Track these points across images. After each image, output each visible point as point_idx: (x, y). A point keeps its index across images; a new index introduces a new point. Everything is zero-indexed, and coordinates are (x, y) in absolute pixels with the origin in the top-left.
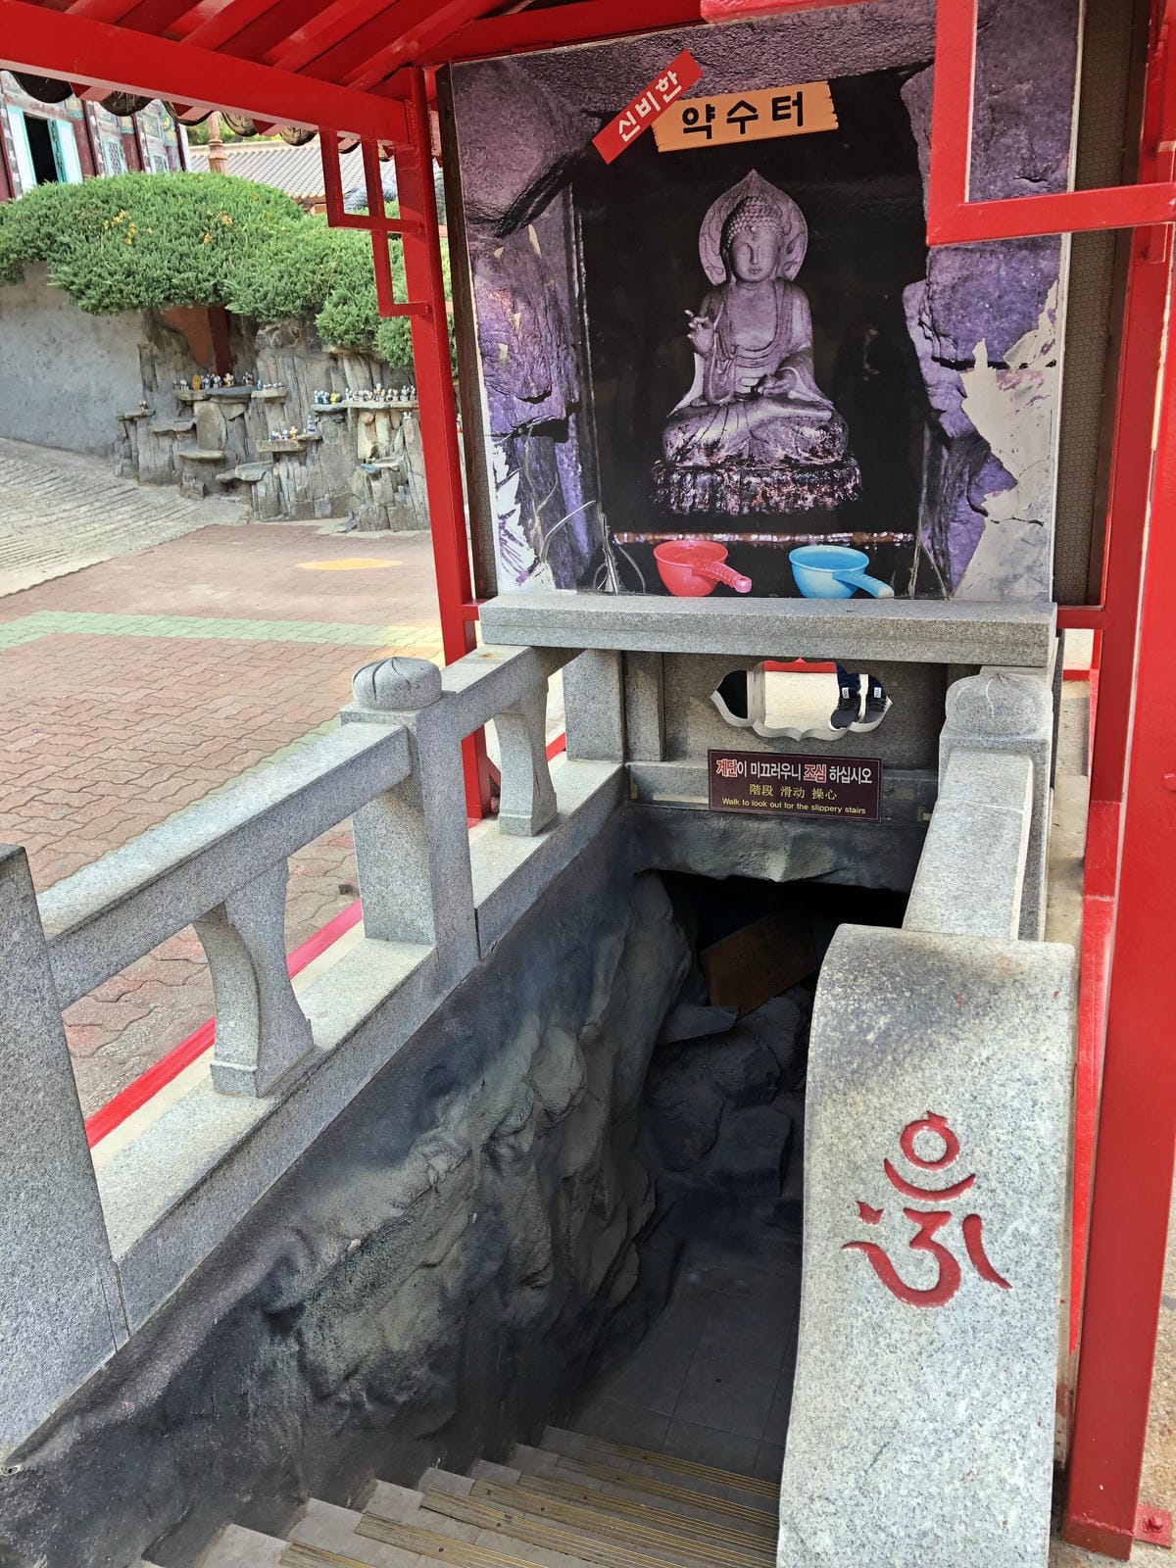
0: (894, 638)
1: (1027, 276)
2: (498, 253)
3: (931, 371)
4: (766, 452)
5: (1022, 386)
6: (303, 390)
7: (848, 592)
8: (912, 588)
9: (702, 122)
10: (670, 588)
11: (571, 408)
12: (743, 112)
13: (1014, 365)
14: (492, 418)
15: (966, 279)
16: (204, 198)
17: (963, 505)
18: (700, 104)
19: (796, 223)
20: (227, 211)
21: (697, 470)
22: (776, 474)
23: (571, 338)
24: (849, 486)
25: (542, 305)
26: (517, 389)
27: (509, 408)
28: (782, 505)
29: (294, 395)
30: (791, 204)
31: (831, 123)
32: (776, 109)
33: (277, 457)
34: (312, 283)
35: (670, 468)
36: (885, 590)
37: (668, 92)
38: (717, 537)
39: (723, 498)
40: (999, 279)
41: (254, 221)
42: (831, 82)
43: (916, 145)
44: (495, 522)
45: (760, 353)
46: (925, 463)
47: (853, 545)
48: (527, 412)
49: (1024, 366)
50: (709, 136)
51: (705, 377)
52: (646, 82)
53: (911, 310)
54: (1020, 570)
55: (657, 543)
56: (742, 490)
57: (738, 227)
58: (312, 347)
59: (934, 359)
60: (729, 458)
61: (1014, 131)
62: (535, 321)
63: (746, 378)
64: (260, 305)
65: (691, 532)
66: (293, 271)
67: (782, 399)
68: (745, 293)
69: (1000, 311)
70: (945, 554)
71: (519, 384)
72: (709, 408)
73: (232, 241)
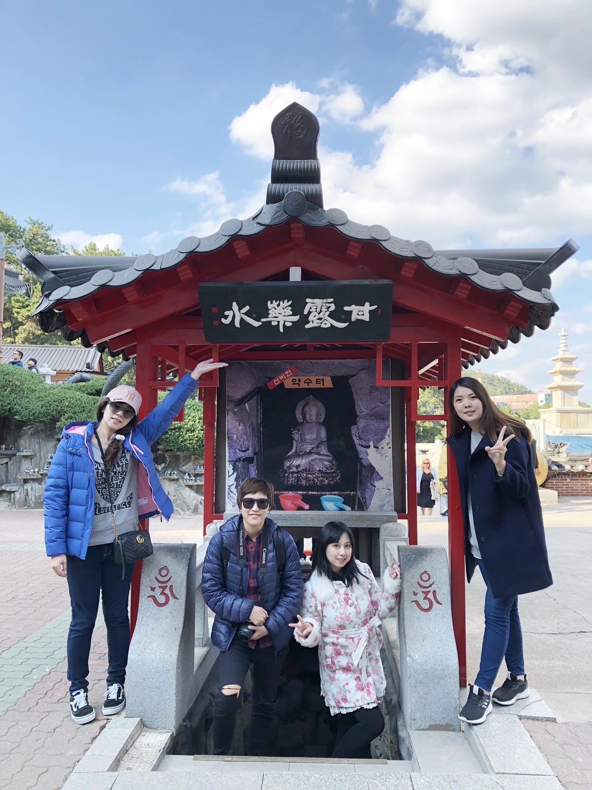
0: (355, 520)
1: (382, 426)
2: (236, 410)
3: (359, 448)
4: (314, 468)
5: (383, 453)
6: (42, 452)
7: (338, 509)
8: (356, 508)
9: (297, 382)
10: (284, 508)
11: (255, 454)
12: (308, 381)
13: (380, 448)
14: (229, 456)
15: (367, 425)
16: (8, 374)
17: (369, 484)
18: (297, 378)
19: (322, 409)
20: (18, 380)
21: (293, 473)
22: (316, 474)
23: (256, 434)
24: (337, 478)
25: (248, 425)
26: (238, 448)
27: (235, 453)
28: (318, 483)
29: (38, 455)
30: (321, 404)
31: (331, 386)
32: (317, 381)
33: (26, 481)
34: (56, 410)
35: (285, 472)
36: (348, 508)
37: (288, 375)
38: (299, 492)
39: (301, 481)
40: (375, 426)
41: (28, 384)
42: (331, 377)
43: (353, 393)
44: (227, 488)
45: (312, 441)
46: (358, 473)
47: (339, 495)
48: (240, 454)
49: (383, 448)
50: (299, 386)
51: (296, 447)
52: (282, 372)
53: (353, 432)
54: (385, 503)
55: (280, 494)
56: (307, 479)
57: (307, 408)
58: (48, 435)
59: (359, 445)
60: (303, 470)
61: (376, 392)
62: (246, 429)
63: (308, 448)
64: (31, 417)
65: (290, 491)
66: (48, 405)
67: (318, 454)
68: (308, 425)
69: (376, 434)
70: (365, 498)
71: (239, 446)
72: (297, 455)
73: (19, 391)
